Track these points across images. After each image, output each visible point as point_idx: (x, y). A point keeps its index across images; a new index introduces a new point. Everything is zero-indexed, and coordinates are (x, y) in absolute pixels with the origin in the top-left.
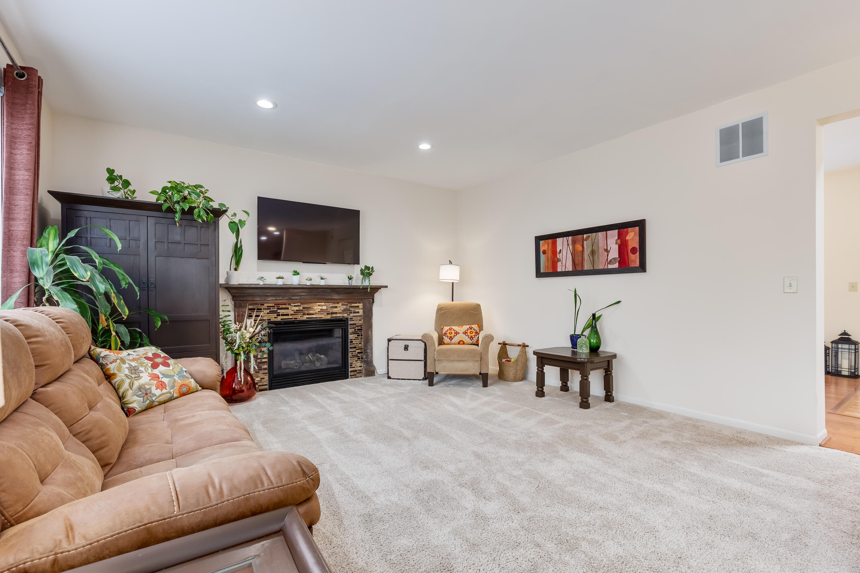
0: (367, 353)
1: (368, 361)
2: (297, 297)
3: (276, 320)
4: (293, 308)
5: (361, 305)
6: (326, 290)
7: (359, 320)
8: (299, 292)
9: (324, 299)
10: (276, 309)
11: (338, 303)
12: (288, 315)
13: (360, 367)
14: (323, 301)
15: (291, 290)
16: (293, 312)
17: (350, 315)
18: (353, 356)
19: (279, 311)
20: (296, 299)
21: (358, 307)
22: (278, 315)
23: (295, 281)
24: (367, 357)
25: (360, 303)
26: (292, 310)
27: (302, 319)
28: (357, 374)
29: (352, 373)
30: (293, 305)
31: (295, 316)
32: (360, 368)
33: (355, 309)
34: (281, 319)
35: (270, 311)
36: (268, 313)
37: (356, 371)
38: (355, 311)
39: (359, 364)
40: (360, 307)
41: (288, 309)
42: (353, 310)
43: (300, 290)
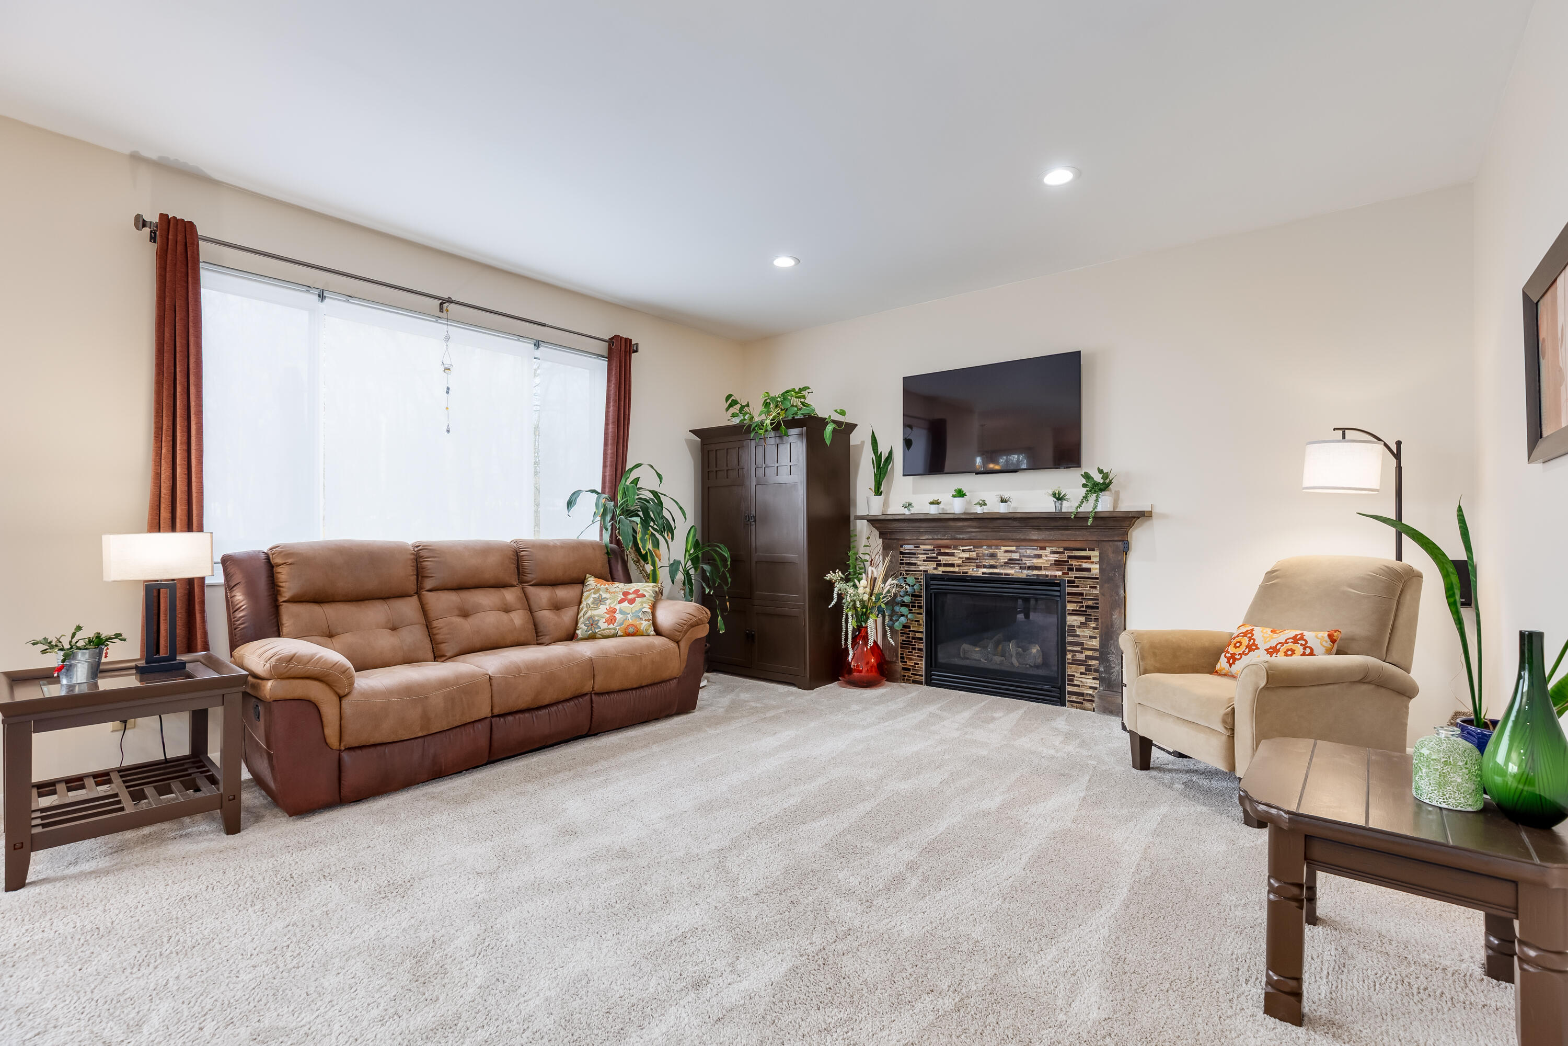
0: (1108, 661)
1: (1109, 679)
2: (964, 535)
3: (935, 572)
4: (960, 555)
5: (1095, 555)
6: (1010, 521)
7: (1090, 587)
8: (964, 526)
9: (1013, 540)
10: (935, 555)
11: (1043, 548)
12: (952, 565)
13: (1091, 688)
14: (1013, 543)
15: (952, 523)
16: (960, 562)
17: (1068, 574)
18: (1076, 662)
19: (940, 558)
20: (963, 539)
21: (1089, 558)
22: (939, 565)
23: (957, 507)
24: (1108, 669)
25: (1093, 550)
26: (959, 558)
27: (974, 574)
28: (1082, 700)
29: (1074, 698)
30: (961, 548)
31: (964, 569)
32: (1090, 692)
33: (1082, 562)
34: (943, 572)
35: (927, 558)
36: (924, 561)
37: (1082, 694)
38: (1080, 565)
39: (1089, 681)
40: (1093, 559)
41: (952, 555)
42: (1077, 564)
43: (966, 524)
